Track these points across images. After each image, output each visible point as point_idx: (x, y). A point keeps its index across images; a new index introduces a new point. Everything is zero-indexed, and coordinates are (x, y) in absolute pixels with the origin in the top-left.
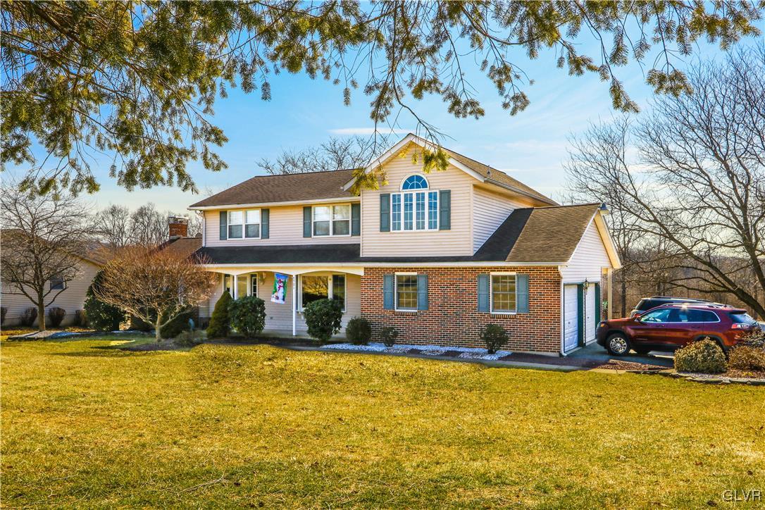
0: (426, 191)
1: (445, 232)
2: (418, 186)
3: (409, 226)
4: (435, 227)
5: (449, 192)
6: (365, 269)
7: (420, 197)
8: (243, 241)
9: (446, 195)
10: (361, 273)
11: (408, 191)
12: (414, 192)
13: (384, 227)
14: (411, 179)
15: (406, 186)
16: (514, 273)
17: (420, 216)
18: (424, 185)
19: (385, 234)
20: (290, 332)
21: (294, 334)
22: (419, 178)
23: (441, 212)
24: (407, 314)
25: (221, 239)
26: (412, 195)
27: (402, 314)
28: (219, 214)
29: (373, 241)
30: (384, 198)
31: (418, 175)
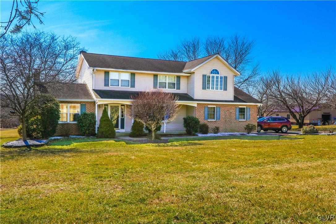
0: (219, 76)
1: (225, 91)
2: (216, 74)
3: (213, 88)
4: (222, 90)
5: (227, 77)
6: (197, 104)
7: (217, 78)
8: (120, 88)
9: (226, 78)
10: (196, 105)
11: (213, 75)
12: (215, 75)
13: (204, 88)
14: (213, 70)
15: (211, 73)
17: (217, 85)
18: (218, 73)
19: (204, 91)
20: (163, 132)
22: (216, 70)
23: (224, 84)
24: (213, 122)
25: (105, 85)
26: (214, 76)
27: (211, 122)
28: (104, 72)
29: (199, 93)
30: (204, 76)
31: (216, 69)
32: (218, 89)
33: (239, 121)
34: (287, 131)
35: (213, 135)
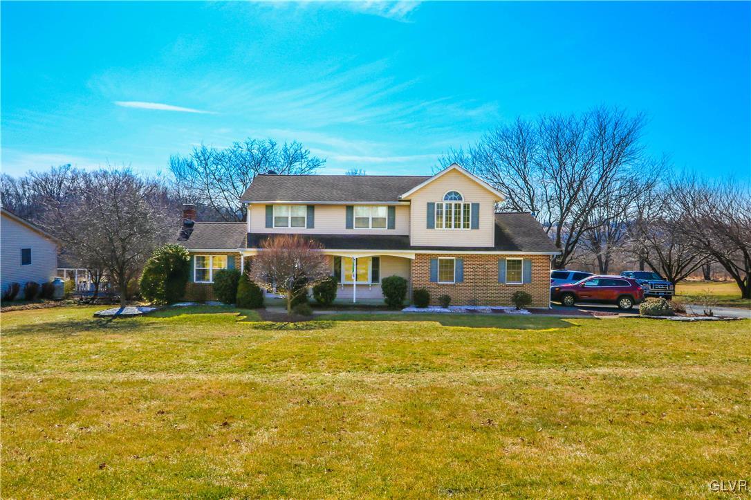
0: (462, 203)
1: (475, 231)
2: (455, 199)
3: (448, 226)
4: (468, 227)
5: (478, 205)
6: (416, 254)
7: (458, 207)
9: (476, 206)
10: (413, 257)
11: (448, 202)
12: (453, 203)
13: (430, 225)
14: (450, 194)
15: (446, 199)
16: (522, 259)
18: (460, 199)
19: (430, 231)
21: (354, 301)
22: (456, 193)
23: (472, 217)
24: (448, 285)
25: (267, 227)
26: (451, 204)
27: (444, 285)
28: (265, 207)
29: (421, 235)
30: (430, 206)
31: (455, 191)
32: (459, 227)
33: (508, 286)
34: (632, 306)
35: (438, 309)
